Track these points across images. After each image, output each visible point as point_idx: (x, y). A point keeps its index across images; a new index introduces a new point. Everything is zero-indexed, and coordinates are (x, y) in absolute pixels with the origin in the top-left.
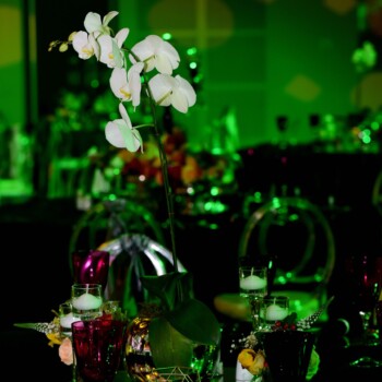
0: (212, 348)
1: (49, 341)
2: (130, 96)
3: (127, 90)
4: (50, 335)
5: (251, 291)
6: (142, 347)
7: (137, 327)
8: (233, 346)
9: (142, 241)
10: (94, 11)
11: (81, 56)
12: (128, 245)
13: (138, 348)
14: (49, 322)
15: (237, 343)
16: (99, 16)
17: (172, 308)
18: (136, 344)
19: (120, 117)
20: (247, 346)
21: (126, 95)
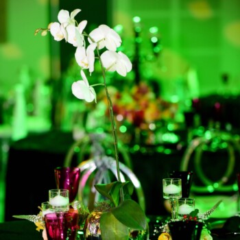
0: (143, 233)
1: (37, 227)
2: (88, 65)
3: (86, 61)
4: (37, 224)
5: (170, 195)
6: (97, 231)
7: (94, 218)
8: (155, 231)
9: (109, 161)
10: (64, 9)
11: (55, 39)
12: (99, 164)
13: (94, 232)
14: (36, 215)
15: (158, 229)
16: (68, 12)
17: (117, 205)
18: (93, 229)
19: (82, 79)
20: (164, 231)
21: (86, 65)
